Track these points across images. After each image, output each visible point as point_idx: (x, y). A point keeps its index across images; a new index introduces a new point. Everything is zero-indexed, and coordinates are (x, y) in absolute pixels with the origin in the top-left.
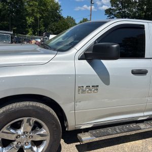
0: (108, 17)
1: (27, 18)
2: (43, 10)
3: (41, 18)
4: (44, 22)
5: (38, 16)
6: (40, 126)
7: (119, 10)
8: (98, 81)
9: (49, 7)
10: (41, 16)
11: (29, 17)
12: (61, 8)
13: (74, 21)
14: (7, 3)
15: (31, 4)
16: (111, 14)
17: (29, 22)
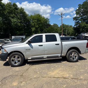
1: (32, 28)
2: (39, 24)
3: (38, 27)
4: (40, 29)
5: (37, 26)
6: (19, 58)
8: (30, 48)
13: (58, 26)
14: (22, 23)
15: (34, 21)
16: (77, 19)
17: (33, 30)
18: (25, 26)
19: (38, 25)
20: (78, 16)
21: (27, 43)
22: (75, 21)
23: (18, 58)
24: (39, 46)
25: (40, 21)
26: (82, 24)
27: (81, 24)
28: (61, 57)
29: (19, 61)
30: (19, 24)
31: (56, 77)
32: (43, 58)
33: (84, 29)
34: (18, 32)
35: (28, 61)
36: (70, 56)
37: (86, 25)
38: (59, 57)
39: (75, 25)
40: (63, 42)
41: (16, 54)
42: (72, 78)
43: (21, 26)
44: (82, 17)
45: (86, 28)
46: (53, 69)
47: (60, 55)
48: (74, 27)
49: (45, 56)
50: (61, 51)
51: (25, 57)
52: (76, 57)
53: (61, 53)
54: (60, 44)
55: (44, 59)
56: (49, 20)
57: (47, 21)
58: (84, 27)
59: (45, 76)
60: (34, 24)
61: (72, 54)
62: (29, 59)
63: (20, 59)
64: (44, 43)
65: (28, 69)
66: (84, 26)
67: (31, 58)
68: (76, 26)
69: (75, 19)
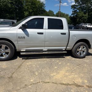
0: (73, 10)
1: (25, 12)
2: (34, 8)
3: (32, 12)
7: (80, 5)
9: (37, 6)
10: (32, 11)
11: (26, 12)
12: (45, 6)
13: (53, 13)
14: (14, 4)
15: (27, 4)
16: (75, 8)
17: (26, 14)
18: (17, 9)
19: (32, 10)
20: (77, 4)
21: (20, 28)
22: (73, 9)
23: (6, 48)
24: (38, 33)
25: (35, 4)
26: (80, 14)
27: (78, 13)
28: (65, 50)
29: (7, 53)
30: (9, 5)
31: (64, 83)
32: (42, 51)
33: (81, 20)
34: (8, 14)
35: (21, 53)
36: (78, 50)
37: (84, 15)
38: (64, 50)
39: (72, 14)
40: (70, 31)
41: (3, 44)
42: (88, 87)
43: (12, 8)
44: (81, 6)
45: (83, 19)
46: (56, 67)
47: (65, 48)
48: (70, 16)
49: (45, 49)
50: (67, 43)
51: (17, 48)
52: (84, 52)
53: (66, 45)
54: (67, 34)
55: (44, 53)
56: (44, 4)
57: (42, 6)
58: (82, 18)
59: (47, 81)
60: (28, 8)
61: (80, 48)
62: (22, 50)
63: (9, 50)
64: (46, 30)
65: (21, 65)
66: (81, 16)
67: (25, 50)
68: (72, 16)
69: (73, 7)
